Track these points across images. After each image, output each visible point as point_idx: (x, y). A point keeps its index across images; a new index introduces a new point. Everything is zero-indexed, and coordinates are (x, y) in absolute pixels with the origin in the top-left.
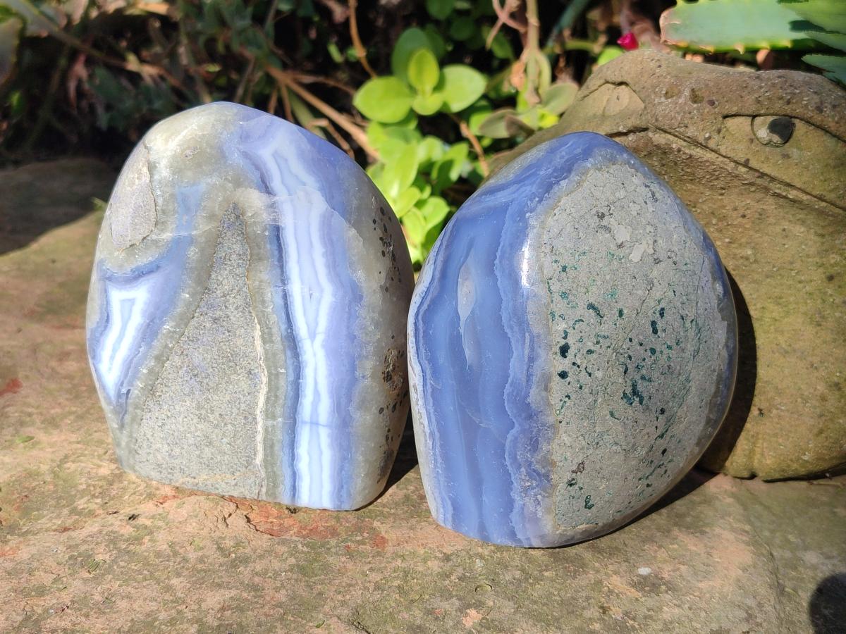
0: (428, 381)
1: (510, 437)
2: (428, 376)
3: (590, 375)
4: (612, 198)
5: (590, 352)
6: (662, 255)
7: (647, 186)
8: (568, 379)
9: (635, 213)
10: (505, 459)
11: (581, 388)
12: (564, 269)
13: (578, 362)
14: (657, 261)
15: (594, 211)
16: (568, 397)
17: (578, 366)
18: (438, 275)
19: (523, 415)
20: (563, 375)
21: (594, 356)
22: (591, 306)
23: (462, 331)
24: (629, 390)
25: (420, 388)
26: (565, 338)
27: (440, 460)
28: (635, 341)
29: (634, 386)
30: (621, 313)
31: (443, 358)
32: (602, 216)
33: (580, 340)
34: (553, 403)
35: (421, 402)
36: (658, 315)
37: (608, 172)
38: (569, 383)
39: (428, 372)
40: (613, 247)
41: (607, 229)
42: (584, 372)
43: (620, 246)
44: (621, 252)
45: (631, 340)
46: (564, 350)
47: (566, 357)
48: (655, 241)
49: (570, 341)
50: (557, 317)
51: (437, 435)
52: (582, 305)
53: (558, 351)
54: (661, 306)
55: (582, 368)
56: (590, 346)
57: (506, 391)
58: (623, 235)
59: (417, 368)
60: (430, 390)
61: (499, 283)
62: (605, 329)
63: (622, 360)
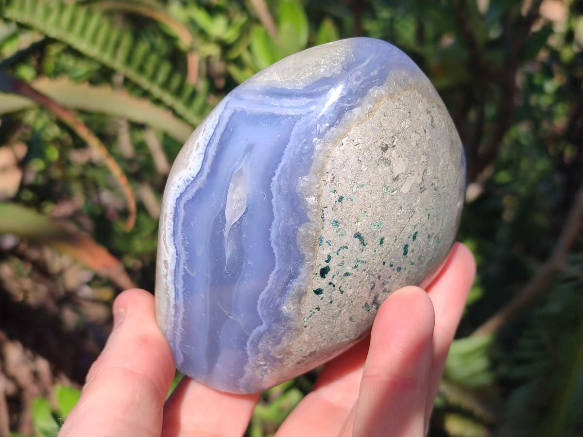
0: (181, 265)
1: (255, 332)
2: (182, 262)
3: (342, 292)
4: (398, 128)
5: (347, 274)
6: (427, 184)
7: (429, 112)
8: (322, 295)
9: (414, 144)
10: (246, 346)
11: (331, 302)
12: (341, 199)
13: (335, 282)
14: (422, 190)
15: (379, 143)
16: (318, 309)
17: (334, 286)
18: (207, 169)
19: (273, 319)
20: (318, 292)
21: (350, 277)
22: (358, 236)
23: (226, 234)
24: (370, 301)
25: (172, 267)
26: (328, 261)
27: (180, 327)
28: (387, 264)
29: (376, 298)
30: (382, 241)
31: (202, 250)
32: (385, 149)
33: (341, 264)
34: (303, 313)
35: (170, 278)
36: (411, 239)
37: (399, 99)
38: (322, 299)
39: (183, 259)
40: (389, 180)
41: (387, 162)
42: (337, 291)
43: (396, 179)
44: (395, 185)
45: (384, 263)
46: (324, 272)
47: (325, 278)
48: (425, 171)
49: (332, 264)
50: (324, 242)
51: (182, 310)
52: (350, 233)
53: (319, 272)
54: (416, 231)
55: (337, 288)
56: (348, 269)
57: (261, 297)
58: (399, 167)
59: (172, 250)
60: (182, 273)
61: (273, 200)
62: (364, 256)
63: (372, 279)
